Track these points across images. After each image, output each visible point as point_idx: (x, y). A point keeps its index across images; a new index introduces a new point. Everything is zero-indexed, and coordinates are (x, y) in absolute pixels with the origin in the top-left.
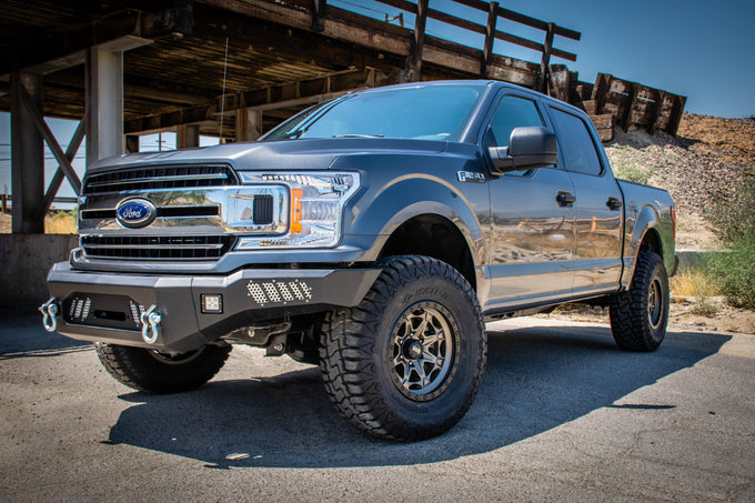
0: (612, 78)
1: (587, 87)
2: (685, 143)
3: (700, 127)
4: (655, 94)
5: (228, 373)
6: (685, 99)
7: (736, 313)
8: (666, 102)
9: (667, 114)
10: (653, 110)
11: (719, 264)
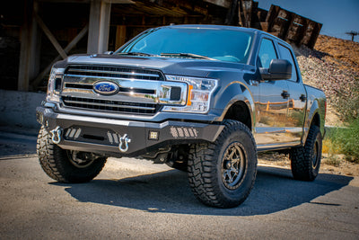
0: (280, 9)
1: (264, 13)
2: (319, 55)
3: (328, 45)
4: (304, 20)
5: (104, 175)
6: (321, 25)
7: (350, 165)
8: (310, 27)
9: (309, 34)
10: (301, 31)
11: (342, 135)
